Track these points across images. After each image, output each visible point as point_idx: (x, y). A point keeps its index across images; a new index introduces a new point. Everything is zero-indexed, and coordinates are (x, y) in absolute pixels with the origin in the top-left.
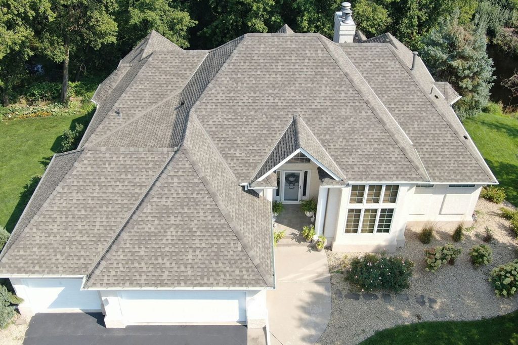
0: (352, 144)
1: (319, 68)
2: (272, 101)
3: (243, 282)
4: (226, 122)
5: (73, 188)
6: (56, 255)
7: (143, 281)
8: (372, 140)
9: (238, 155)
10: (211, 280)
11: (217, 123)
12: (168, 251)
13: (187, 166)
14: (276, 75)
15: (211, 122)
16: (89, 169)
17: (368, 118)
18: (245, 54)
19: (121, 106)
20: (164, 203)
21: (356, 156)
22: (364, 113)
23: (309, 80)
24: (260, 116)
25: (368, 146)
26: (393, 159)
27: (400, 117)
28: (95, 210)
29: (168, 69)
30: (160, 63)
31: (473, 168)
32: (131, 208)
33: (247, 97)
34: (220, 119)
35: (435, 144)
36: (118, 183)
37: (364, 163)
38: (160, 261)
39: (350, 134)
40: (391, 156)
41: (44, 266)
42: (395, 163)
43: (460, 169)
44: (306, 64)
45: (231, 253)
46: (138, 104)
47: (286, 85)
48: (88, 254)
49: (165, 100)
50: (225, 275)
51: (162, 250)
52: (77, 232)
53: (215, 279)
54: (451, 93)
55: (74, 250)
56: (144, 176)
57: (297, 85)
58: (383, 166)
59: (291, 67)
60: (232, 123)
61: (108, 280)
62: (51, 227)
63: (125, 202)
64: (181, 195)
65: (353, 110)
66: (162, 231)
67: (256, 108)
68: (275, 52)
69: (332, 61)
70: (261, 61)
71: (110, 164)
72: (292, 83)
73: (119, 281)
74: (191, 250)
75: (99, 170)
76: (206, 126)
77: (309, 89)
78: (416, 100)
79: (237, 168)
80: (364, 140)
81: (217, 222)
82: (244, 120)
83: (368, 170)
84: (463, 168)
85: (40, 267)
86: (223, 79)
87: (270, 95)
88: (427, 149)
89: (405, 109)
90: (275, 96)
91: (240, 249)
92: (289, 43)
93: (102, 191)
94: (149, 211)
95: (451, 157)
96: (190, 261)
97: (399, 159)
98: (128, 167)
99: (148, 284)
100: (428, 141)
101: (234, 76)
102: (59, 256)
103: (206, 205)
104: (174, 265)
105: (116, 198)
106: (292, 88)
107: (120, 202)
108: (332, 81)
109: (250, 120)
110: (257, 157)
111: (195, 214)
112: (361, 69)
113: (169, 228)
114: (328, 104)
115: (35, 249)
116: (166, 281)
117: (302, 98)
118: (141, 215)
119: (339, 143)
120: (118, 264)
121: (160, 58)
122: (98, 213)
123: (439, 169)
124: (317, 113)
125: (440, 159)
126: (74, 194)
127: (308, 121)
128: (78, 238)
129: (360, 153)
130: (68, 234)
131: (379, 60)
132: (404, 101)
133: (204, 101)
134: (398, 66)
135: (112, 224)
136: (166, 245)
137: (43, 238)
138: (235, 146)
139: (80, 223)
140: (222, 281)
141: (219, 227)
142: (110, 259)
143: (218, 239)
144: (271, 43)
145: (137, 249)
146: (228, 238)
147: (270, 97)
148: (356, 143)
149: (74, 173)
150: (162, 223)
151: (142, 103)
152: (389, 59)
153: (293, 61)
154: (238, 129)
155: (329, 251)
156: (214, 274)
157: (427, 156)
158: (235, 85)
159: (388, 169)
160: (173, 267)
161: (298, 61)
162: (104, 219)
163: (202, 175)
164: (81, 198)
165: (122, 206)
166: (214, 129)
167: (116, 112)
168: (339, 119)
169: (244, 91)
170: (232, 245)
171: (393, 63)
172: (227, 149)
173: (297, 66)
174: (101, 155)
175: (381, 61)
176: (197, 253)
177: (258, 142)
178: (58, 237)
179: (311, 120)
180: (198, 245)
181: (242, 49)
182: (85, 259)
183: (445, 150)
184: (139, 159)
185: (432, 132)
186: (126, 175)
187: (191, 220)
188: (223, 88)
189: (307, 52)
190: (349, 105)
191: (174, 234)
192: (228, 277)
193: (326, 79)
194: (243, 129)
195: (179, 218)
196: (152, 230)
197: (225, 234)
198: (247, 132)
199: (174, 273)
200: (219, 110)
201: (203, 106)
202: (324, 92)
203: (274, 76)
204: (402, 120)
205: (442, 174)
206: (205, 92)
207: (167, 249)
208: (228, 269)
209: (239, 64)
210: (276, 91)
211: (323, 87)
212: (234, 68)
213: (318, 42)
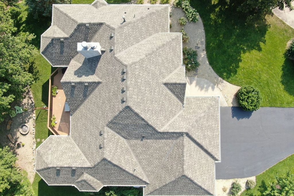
0: (171, 60)
4: (164, 115)
8: (170, 51)
11: (164, 119)
14: (146, 90)
15: (164, 122)
17: (162, 51)
19: (131, 169)
21: (174, 60)
22: (161, 52)
24: (162, 99)
25: (171, 54)
29: (114, 148)
30: (111, 154)
33: (155, 105)
34: (163, 118)
35: (157, 23)
37: (176, 57)
38: (214, 136)
39: (168, 60)
40: (174, 45)
42: (176, 45)
44: (142, 75)
45: (213, 111)
46: (130, 161)
47: (150, 86)
52: (206, 169)
55: (209, 168)
57: (150, 80)
58: (177, 50)
59: (143, 82)
60: (164, 112)
62: (205, 180)
63: (198, 153)
64: (200, 131)
66: (208, 137)
67: (159, 101)
68: (136, 90)
69: (141, 61)
70: (140, 97)
71: (189, 162)
72: (149, 83)
74: (212, 126)
75: (191, 166)
76: (165, 124)
77: (152, 75)
80: (169, 55)
82: (163, 106)
83: (178, 56)
84: (164, 16)
85: (213, 179)
86: (147, 117)
87: (154, 94)
88: (158, 28)
89: (144, 31)
90: (155, 92)
92: (132, 82)
93: (196, 163)
95: (161, 19)
97: (175, 42)
100: (156, 26)
101: (146, 111)
105: (198, 157)
108: (149, 63)
109: (163, 104)
110: (175, 101)
112: (127, 47)
113: (208, 134)
114: (157, 67)
115: (210, 183)
117: (155, 79)
118: (205, 145)
119: (171, 66)
122: (201, 163)
124: (161, 73)
125: (162, 24)
126: (197, 174)
127: (164, 78)
129: (173, 58)
130: (206, 172)
131: (123, 36)
132: (141, 31)
143: (210, 116)
144: (132, 92)
145: (212, 145)
147: (155, 94)
149: (191, 176)
151: (131, 159)
152: (123, 31)
153: (140, 81)
154: (166, 109)
156: (217, 117)
158: (150, 111)
160: (216, 131)
161: (140, 79)
162: (203, 160)
164: (198, 171)
166: (166, 120)
168: (163, 64)
172: (173, 114)
173: (143, 79)
176: (213, 123)
178: (207, 175)
180: (211, 123)
181: (135, 107)
183: (159, 20)
185: (153, 23)
188: (151, 117)
189: (136, 73)
190: (158, 58)
193: (148, 66)
194: (166, 107)
198: (167, 105)
200: (159, 118)
201: (158, 126)
203: (146, 91)
204: (148, 34)
206: (153, 125)
207: (212, 134)
209: (141, 109)
210: (153, 91)
211: (151, 68)
212: (143, 111)
213: (132, 67)
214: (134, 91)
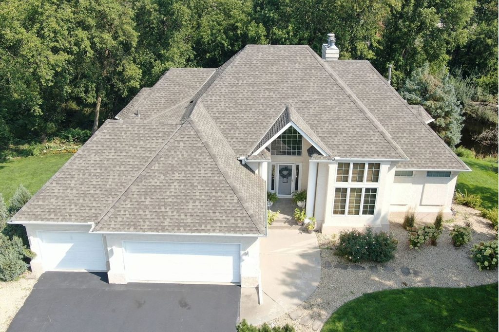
0: (337, 128)
1: (308, 70)
2: (267, 94)
3: (237, 229)
4: (228, 110)
5: (92, 151)
6: (70, 206)
7: (146, 227)
8: (355, 126)
9: (237, 135)
10: (209, 227)
11: (220, 110)
12: (171, 202)
13: (192, 133)
14: (271, 75)
15: (215, 110)
16: (108, 136)
17: (351, 108)
18: (245, 59)
19: (140, 109)
20: (170, 162)
21: (341, 137)
22: (347, 104)
23: (299, 79)
24: (257, 106)
25: (351, 130)
26: (374, 141)
27: (379, 116)
28: (109, 169)
31: (447, 157)
32: (141, 168)
33: (246, 91)
34: (223, 108)
35: (412, 137)
36: (131, 148)
37: (348, 143)
38: (163, 209)
39: (335, 120)
40: (372, 138)
41: (59, 214)
42: (375, 144)
43: (435, 158)
44: (297, 67)
45: (228, 204)
47: (280, 83)
48: (99, 205)
49: (177, 105)
50: (221, 223)
51: (166, 201)
52: (92, 186)
53: (212, 226)
54: (425, 114)
55: (87, 202)
56: (154, 143)
57: (289, 82)
58: (365, 146)
59: (285, 69)
60: (233, 110)
61: (115, 225)
62: (69, 182)
63: (136, 163)
64: (185, 156)
65: (337, 102)
66: (167, 185)
67: (254, 99)
68: (270, 58)
69: (319, 65)
70: (259, 64)
71: (125, 133)
72: (285, 81)
73: (124, 226)
74: (191, 201)
75: (116, 138)
76: (210, 112)
77: (300, 85)
78: (393, 103)
79: (236, 145)
80: (347, 125)
81: (216, 178)
82: (244, 108)
83: (352, 149)
84: (438, 157)
85: (55, 215)
86: (227, 77)
87: (266, 89)
88: (405, 141)
89: (383, 109)
90: (270, 90)
91: (235, 201)
93: (117, 154)
94: (156, 168)
95: (426, 148)
96: (190, 210)
97: (379, 141)
98: (141, 135)
99: (151, 229)
100: (405, 135)
101: (236, 75)
102: (73, 207)
103: (207, 164)
104: (175, 213)
105: (128, 160)
106: (285, 85)
107: (131, 163)
108: (319, 80)
109: (248, 109)
110: (254, 137)
111: (197, 172)
112: (344, 79)
113: (173, 183)
114: (316, 97)
115: (52, 200)
116: (167, 227)
117: (293, 92)
118: (149, 171)
119: (326, 127)
120: (125, 211)
121: (175, 74)
122: (111, 172)
123: (416, 158)
124: (306, 103)
125: (416, 149)
126: (92, 156)
127: (298, 109)
128: (92, 192)
129: (345, 135)
130: (83, 189)
131: (359, 72)
132: (382, 103)
133: (210, 93)
134: (375, 77)
135: (123, 181)
136: (170, 197)
137: (61, 191)
138: (235, 128)
139: (95, 180)
140: (218, 228)
141: (218, 182)
142: (118, 207)
143: (217, 193)
144: (267, 52)
145: (143, 199)
146: (225, 192)
147: (266, 91)
148: (340, 127)
149: (95, 139)
150: (167, 178)
151: (158, 107)
152: (367, 72)
153: (286, 65)
154: (238, 115)
155: (319, 233)
156: (211, 222)
157: (405, 147)
158: (237, 82)
159: (369, 149)
160: (174, 215)
161: (290, 65)
162: (116, 177)
163: (204, 140)
164: (98, 159)
165: (133, 167)
166: (217, 115)
167: (135, 114)
168: (326, 109)
169: (244, 87)
170: (228, 198)
171: (371, 75)
172: (228, 130)
173: (289, 69)
174: (119, 126)
175: (361, 73)
176: (197, 203)
177: (256, 125)
178: (74, 191)
179: (301, 109)
180: (198, 197)
181: (243, 56)
182: (96, 210)
183: (421, 142)
184: (151, 129)
185: (408, 128)
186: (139, 142)
187: (193, 176)
188: (226, 84)
189: (298, 58)
190: (334, 98)
191: (177, 187)
192: (224, 225)
193: (314, 78)
194: (242, 115)
195: (183, 174)
196: (158, 184)
197: (223, 189)
198: (245, 117)
199: (174, 220)
200: (222, 100)
201: (209, 98)
202: (312, 87)
203: (269, 76)
204: (381, 118)
205: (420, 162)
206: (211, 87)
207: (170, 200)
208: (224, 218)
209: (240, 67)
210: (271, 87)
211: (312, 84)
212: (236, 69)
213: (306, 51)
214: (269, 54)
